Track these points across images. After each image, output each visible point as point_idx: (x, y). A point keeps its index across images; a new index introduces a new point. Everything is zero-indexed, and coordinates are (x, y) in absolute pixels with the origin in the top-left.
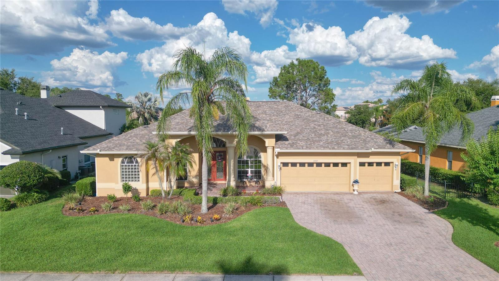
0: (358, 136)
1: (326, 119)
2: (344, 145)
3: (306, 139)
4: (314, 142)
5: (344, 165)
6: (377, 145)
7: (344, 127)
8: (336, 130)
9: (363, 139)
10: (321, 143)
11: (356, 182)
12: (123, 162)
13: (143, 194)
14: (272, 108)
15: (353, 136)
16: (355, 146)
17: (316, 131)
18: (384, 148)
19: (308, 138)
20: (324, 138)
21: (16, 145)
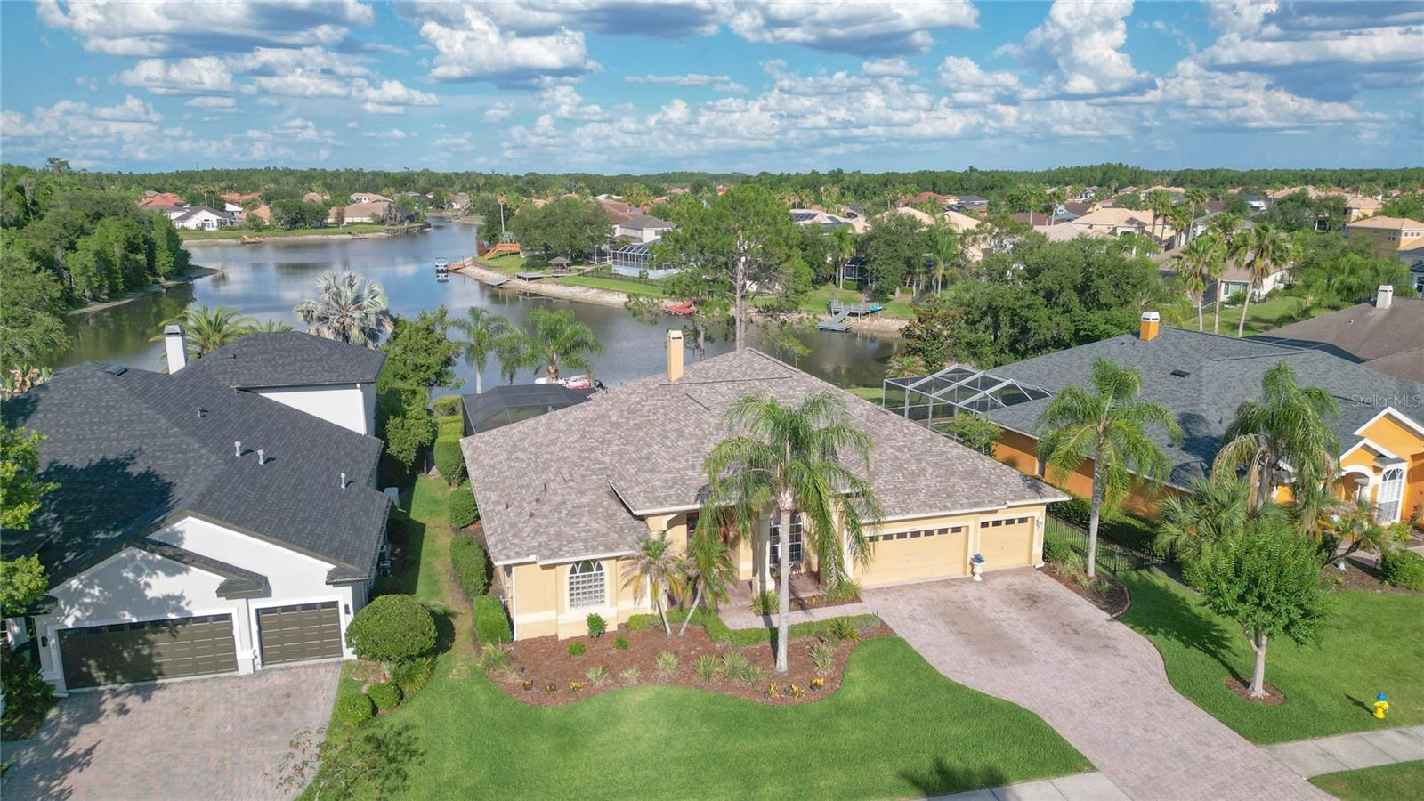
0: (974, 471)
1: (906, 431)
3: (893, 489)
4: (909, 492)
5: (957, 529)
6: (1011, 492)
7: (944, 450)
8: (933, 460)
9: (984, 478)
10: (922, 497)
11: (978, 559)
12: (573, 571)
15: (966, 472)
16: (978, 497)
17: (902, 466)
18: (1024, 498)
19: (895, 486)
20: (921, 482)
21: (347, 560)
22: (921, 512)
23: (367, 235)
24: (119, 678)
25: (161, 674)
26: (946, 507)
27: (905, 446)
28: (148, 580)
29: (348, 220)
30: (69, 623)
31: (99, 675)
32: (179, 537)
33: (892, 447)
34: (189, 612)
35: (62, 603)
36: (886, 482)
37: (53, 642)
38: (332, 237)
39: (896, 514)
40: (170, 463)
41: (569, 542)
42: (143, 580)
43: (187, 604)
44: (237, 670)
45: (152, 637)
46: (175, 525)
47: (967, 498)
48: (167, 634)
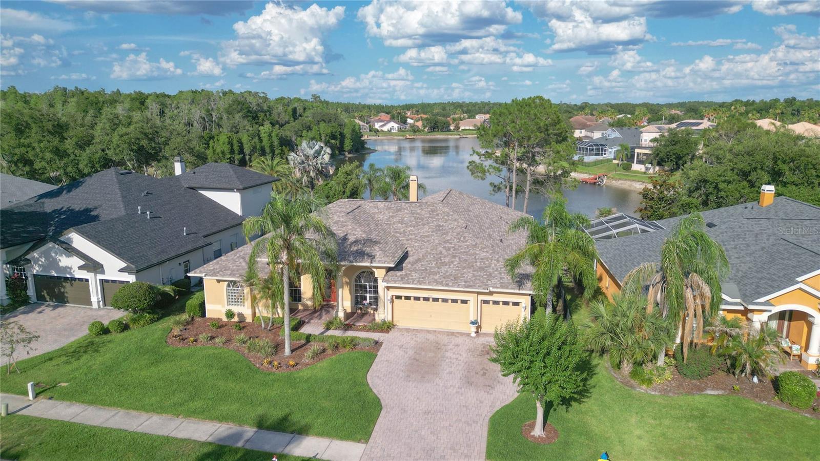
0: (486, 267)
1: (462, 239)
2: (461, 280)
3: (423, 270)
4: (431, 273)
5: (464, 302)
6: (501, 283)
7: (477, 253)
8: (465, 257)
9: (489, 272)
10: (437, 277)
11: (474, 322)
12: (229, 286)
13: (249, 319)
14: (413, 214)
15: (480, 268)
16: (474, 283)
17: (440, 258)
18: (507, 288)
19: (426, 269)
20: (444, 269)
21: (131, 263)
22: (429, 285)
23: (468, 136)
24: (54, 300)
25: (69, 303)
26: (447, 285)
27: (453, 247)
28: (60, 258)
29: (462, 128)
30: (35, 272)
31: (48, 298)
32: (70, 240)
33: (444, 247)
34: (74, 275)
35: (32, 262)
36: (422, 265)
37: (30, 279)
38: (450, 136)
39: (413, 284)
40: (108, 212)
41: (225, 270)
42: (59, 257)
43: (74, 271)
44: (92, 306)
45: (64, 284)
46: (70, 235)
47: (466, 282)
48: (69, 284)
